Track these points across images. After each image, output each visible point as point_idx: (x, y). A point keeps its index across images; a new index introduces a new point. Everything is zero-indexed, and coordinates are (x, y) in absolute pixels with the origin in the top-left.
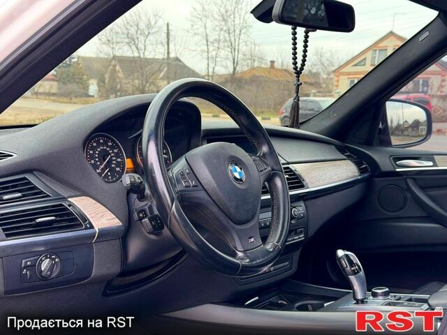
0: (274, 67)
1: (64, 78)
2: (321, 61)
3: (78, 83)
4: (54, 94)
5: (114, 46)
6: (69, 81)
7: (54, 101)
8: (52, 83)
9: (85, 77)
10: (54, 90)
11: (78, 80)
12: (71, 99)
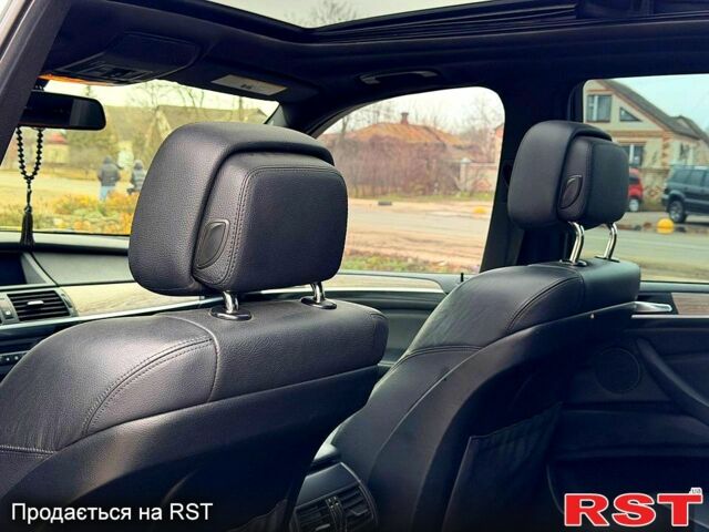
0: (407, 123)
1: (78, 140)
2: (482, 112)
3: (100, 147)
4: (61, 165)
5: (155, 91)
6: (86, 144)
7: (60, 176)
8: (58, 147)
9: (112, 137)
10: (60, 159)
11: (100, 143)
12: (87, 173)
